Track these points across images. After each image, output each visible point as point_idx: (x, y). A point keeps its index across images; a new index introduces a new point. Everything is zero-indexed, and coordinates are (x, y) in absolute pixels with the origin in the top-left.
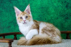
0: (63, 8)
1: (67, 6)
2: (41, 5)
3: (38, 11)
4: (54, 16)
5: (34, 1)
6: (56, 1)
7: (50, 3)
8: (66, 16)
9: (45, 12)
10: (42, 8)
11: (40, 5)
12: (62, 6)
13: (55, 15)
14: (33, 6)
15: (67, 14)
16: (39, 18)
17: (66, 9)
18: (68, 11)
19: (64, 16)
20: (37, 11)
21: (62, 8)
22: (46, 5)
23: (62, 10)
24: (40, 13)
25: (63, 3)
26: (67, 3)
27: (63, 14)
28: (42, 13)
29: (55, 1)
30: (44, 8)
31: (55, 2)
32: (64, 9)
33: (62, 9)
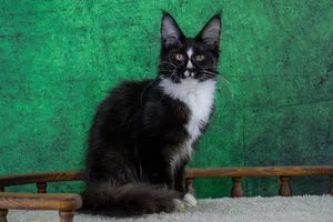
3: (53, 92)
5: (40, 51)
6: (124, 58)
7: (101, 62)
9: (82, 98)
10: (71, 80)
11: (63, 68)
14: (35, 72)
16: (58, 119)
20: (51, 94)
22: (87, 72)
24: (61, 102)
25: (148, 64)
28: (71, 101)
29: (121, 56)
30: (79, 80)
31: (120, 60)
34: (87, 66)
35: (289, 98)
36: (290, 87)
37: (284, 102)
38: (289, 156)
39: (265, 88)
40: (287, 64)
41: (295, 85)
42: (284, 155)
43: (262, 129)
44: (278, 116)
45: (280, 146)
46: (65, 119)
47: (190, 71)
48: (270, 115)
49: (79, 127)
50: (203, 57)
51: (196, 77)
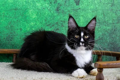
0: (52, 12)
1: (58, 10)
2: (14, 5)
3: (8, 14)
4: (36, 24)
7: (29, 1)
8: (56, 25)
9: (20, 17)
10: (16, 9)
11: (12, 3)
12: (49, 8)
13: (38, 23)
15: (57, 23)
16: (9, 26)
17: (55, 14)
18: (59, 18)
19: (53, 26)
21: (49, 12)
23: (50, 16)
25: (51, 3)
26: (59, 4)
27: (51, 22)
28: (15, 18)
30: (19, 9)
31: (38, 1)
32: (52, 14)
33: (50, 14)
34: (23, 3)
35: (113, 20)
36: (114, 15)
37: (111, 22)
38: (112, 46)
39: (103, 15)
40: (113, 5)
41: (116, 14)
42: (110, 45)
43: (101, 34)
44: (108, 28)
45: (108, 41)
46: (13, 26)
47: (82, 43)
48: (104, 27)
49: (19, 30)
50: (88, 37)
51: (85, 46)
